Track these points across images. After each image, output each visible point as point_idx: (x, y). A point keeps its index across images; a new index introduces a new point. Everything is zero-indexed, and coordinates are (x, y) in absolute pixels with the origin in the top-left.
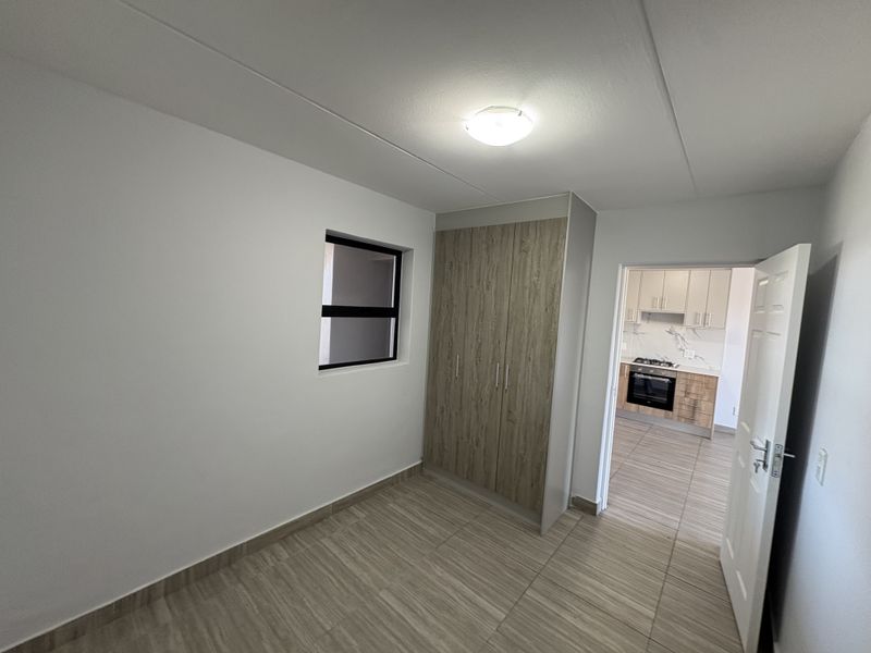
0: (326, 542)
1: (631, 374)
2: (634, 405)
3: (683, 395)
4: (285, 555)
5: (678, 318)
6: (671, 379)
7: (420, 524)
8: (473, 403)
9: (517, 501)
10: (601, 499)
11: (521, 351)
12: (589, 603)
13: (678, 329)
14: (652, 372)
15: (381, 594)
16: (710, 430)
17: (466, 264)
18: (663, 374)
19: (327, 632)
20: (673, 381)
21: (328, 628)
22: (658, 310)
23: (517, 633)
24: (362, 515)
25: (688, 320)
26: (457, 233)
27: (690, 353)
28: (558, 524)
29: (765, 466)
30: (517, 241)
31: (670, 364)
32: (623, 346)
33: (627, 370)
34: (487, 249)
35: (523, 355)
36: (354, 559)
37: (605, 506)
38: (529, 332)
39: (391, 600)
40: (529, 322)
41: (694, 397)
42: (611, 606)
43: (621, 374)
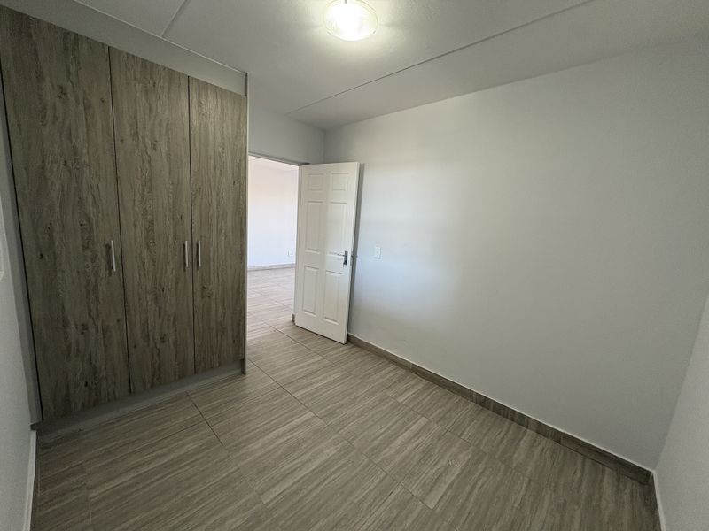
11: (210, 225)
29: (346, 263)
30: (193, 99)
35: (214, 228)
38: (218, 204)
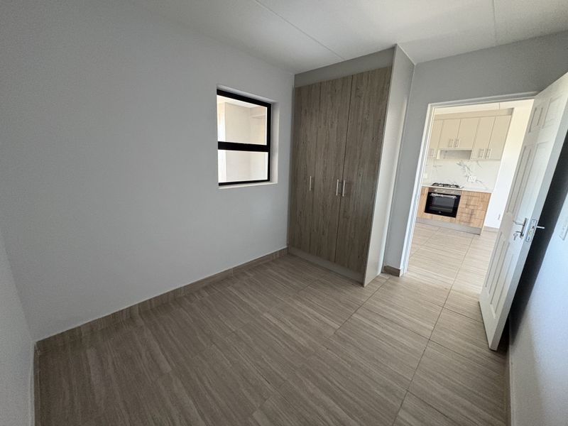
0: (230, 288)
1: (429, 193)
2: (429, 214)
3: (464, 207)
4: (206, 294)
5: (467, 154)
6: (457, 196)
7: (287, 280)
8: (321, 208)
9: (348, 267)
10: (403, 268)
11: (354, 170)
12: (392, 321)
13: (466, 162)
14: (444, 192)
15: (264, 315)
16: (481, 229)
17: (316, 111)
18: (452, 193)
19: (234, 332)
20: (458, 197)
21: (234, 330)
22: (452, 148)
23: (347, 335)
24: (251, 275)
25: (474, 155)
26: (310, 87)
27: (473, 178)
28: (375, 281)
29: (522, 235)
30: (354, 88)
31: (457, 186)
32: (425, 176)
33: (426, 192)
34: (332, 97)
35: (356, 173)
36: (248, 298)
37: (405, 271)
38: (360, 156)
39: (270, 317)
40: (361, 149)
41: (472, 208)
42: (406, 323)
43: (422, 194)
